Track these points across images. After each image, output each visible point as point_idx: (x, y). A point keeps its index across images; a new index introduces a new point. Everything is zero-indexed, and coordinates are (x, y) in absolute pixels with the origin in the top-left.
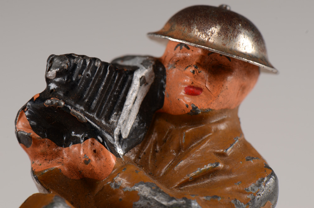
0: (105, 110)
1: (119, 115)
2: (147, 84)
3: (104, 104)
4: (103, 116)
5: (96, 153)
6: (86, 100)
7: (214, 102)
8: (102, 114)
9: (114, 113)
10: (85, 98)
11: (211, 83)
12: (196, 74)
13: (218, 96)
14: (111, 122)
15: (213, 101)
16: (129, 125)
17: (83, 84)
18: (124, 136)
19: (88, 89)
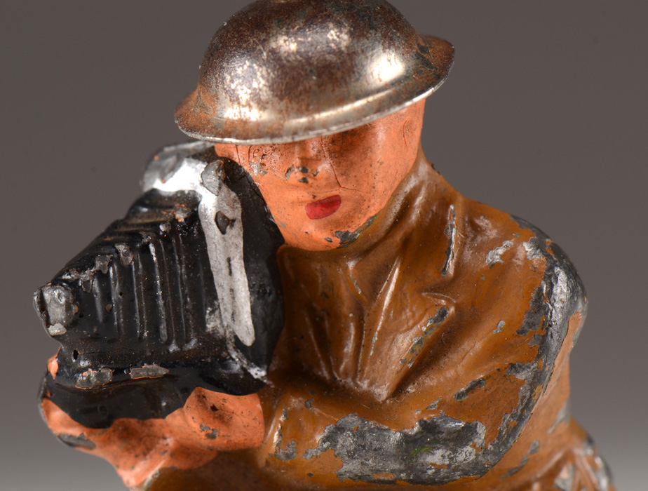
0: (187, 320)
1: (216, 309)
2: (234, 221)
3: (180, 312)
4: (190, 331)
5: (217, 410)
6: (146, 334)
7: (372, 201)
8: (188, 331)
9: (206, 313)
10: (142, 334)
11: (348, 175)
12: (310, 181)
13: (374, 187)
14: (210, 330)
15: (370, 201)
16: (246, 316)
17: (121, 316)
18: (248, 340)
19: (137, 315)
